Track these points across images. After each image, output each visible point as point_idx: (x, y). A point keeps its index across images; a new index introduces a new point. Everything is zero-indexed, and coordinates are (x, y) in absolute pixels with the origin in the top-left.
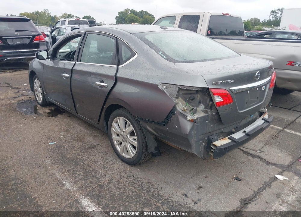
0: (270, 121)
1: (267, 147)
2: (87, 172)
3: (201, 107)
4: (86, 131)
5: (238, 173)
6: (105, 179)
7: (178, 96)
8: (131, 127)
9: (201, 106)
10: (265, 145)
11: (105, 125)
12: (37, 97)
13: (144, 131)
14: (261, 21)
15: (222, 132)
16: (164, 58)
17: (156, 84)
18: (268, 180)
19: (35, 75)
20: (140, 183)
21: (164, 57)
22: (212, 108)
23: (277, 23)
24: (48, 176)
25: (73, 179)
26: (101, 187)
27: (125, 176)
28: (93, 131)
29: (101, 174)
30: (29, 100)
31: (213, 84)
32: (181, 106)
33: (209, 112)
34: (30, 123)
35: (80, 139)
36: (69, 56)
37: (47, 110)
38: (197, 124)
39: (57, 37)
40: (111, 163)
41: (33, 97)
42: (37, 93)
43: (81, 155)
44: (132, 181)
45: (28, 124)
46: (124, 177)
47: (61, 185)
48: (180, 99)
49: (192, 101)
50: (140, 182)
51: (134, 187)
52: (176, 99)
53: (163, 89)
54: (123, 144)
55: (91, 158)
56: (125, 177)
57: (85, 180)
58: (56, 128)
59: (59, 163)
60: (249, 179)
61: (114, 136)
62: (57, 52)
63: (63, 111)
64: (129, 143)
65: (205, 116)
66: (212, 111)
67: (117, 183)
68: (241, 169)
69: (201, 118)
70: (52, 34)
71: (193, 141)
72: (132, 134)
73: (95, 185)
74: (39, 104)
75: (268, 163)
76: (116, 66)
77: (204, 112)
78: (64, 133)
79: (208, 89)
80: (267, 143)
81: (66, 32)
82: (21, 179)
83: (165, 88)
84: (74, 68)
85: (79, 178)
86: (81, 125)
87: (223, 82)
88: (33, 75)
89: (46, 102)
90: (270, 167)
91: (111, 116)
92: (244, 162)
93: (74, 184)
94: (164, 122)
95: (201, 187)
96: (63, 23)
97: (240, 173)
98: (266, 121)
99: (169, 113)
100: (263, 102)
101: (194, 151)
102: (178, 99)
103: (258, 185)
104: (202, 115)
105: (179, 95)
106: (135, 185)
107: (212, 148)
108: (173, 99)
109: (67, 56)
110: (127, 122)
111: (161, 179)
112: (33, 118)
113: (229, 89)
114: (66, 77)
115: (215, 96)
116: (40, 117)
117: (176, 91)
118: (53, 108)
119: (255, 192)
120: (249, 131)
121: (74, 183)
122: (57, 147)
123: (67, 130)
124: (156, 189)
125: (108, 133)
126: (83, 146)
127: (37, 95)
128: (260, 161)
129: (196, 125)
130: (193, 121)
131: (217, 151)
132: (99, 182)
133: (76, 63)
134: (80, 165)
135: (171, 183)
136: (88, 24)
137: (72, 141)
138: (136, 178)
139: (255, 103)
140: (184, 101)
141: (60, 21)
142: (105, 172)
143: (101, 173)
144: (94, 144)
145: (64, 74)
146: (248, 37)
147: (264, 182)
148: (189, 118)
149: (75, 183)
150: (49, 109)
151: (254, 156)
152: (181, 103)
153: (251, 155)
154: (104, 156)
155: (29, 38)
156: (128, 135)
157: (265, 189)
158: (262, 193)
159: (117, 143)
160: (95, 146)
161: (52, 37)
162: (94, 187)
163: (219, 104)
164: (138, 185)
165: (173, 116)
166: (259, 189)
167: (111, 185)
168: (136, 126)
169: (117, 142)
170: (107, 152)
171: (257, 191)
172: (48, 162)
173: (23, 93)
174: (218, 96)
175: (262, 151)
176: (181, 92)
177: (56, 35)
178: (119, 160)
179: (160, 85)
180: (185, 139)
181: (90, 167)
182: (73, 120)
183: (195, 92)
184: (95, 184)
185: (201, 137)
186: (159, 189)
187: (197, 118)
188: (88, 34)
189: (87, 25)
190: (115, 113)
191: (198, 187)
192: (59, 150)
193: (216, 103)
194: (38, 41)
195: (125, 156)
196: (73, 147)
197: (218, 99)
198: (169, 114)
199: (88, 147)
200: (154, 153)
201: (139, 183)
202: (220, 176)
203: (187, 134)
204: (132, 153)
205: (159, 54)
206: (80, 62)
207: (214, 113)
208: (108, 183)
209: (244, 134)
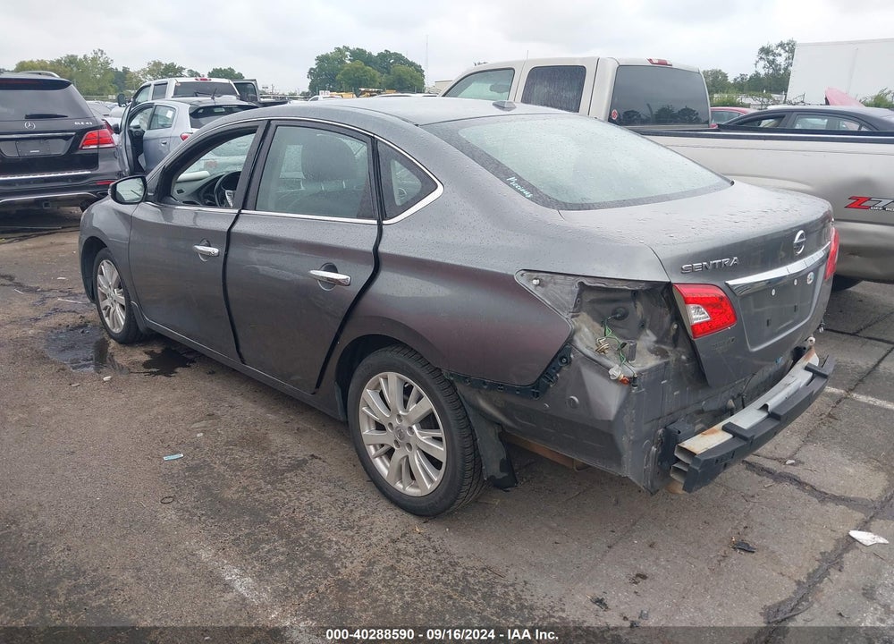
0: (827, 373)
1: (811, 447)
2: (292, 542)
3: (648, 338)
4: (271, 416)
5: (741, 529)
6: (352, 563)
7: (578, 307)
8: (426, 400)
9: (648, 335)
10: (805, 442)
11: (338, 397)
12: (108, 315)
13: (471, 412)
14: (731, 79)
15: (701, 412)
16: (524, 195)
17: (509, 273)
18: (830, 548)
19: (103, 251)
20: (460, 571)
21: (526, 193)
22: (677, 340)
23: (777, 82)
24: (176, 560)
25: (255, 567)
26: (343, 586)
27: (411, 549)
28: (292, 417)
29: (336, 547)
30: (80, 327)
31: (684, 272)
32: (589, 337)
33: (670, 354)
34: (93, 396)
35: (254, 442)
36: (210, 193)
37: (141, 354)
38: (639, 389)
39: (148, 134)
40: (362, 513)
41: (91, 315)
42: (107, 303)
43: (268, 490)
44: (433, 566)
45: (87, 400)
46: (407, 554)
47: (219, 587)
48: (584, 316)
49: (619, 323)
50: (458, 568)
51: (445, 584)
52: (572, 317)
53: (532, 288)
54: (398, 455)
55: (298, 499)
56: (410, 555)
57: (290, 568)
58: (178, 408)
59: (203, 518)
60: (776, 547)
61: (367, 431)
62: (174, 179)
63: (190, 357)
64: (419, 449)
65: (659, 365)
66: (678, 349)
67: (389, 574)
68: (747, 516)
69: (650, 370)
70: (131, 124)
71: (624, 441)
72: (428, 422)
73: (325, 582)
74: (112, 336)
75: (824, 497)
76: (375, 222)
77: (657, 355)
78: (203, 425)
79: (669, 285)
80: (810, 437)
81: (173, 117)
82: (94, 571)
83: (536, 285)
84: (235, 229)
85: (273, 561)
86: (252, 397)
87: (709, 264)
88: (94, 249)
89: (138, 328)
90: (830, 507)
91: (360, 371)
92: (753, 496)
93: (261, 581)
94: (536, 385)
95: (644, 577)
96: (160, 90)
97: (748, 530)
98: (817, 374)
99: (553, 360)
100: (808, 318)
101: (628, 471)
102: (577, 316)
103: (806, 565)
104: (652, 361)
105: (581, 305)
106: (444, 578)
107: (678, 460)
108: (565, 316)
109: (203, 191)
110: (411, 387)
111: (520, 556)
112: (100, 379)
113: (727, 284)
114: (208, 256)
115: (692, 306)
116: (123, 377)
117: (572, 292)
118: (158, 350)
119: (799, 583)
120: (776, 404)
121: (259, 577)
122: (189, 469)
123: (211, 415)
124: (511, 588)
125: (346, 423)
126: (267, 464)
127: (105, 309)
128: (799, 492)
129: (637, 394)
130: (629, 382)
131: (698, 468)
132: (336, 571)
133: (240, 212)
134: (268, 522)
135: (551, 566)
136: (234, 93)
137: (232, 449)
138: (445, 556)
139: (790, 322)
140: (595, 323)
141: (149, 86)
142: (349, 540)
143: (336, 543)
144: (300, 456)
145: (200, 248)
146: (721, 128)
147: (821, 553)
148: (616, 372)
149: (262, 578)
150: (146, 353)
151: (779, 477)
152: (588, 328)
153: (769, 472)
154: (337, 490)
155: (66, 138)
156: (414, 427)
157: (827, 573)
158: (822, 585)
159: (376, 450)
160: (305, 462)
161: (130, 132)
162: (322, 588)
163: (701, 328)
164: (455, 578)
165: (565, 369)
166: (809, 576)
167: (372, 581)
168: (442, 400)
169: (378, 446)
170: (346, 480)
171: (805, 581)
172: (169, 515)
173: (60, 303)
174: (697, 306)
175: (798, 462)
176: (589, 297)
177: (144, 126)
178: (384, 503)
179: (522, 275)
180: (601, 436)
181: (299, 525)
182: (225, 382)
183: (629, 295)
184: (325, 578)
185: (646, 428)
186: (519, 588)
187: (640, 373)
188: (277, 126)
189: (234, 97)
190: (371, 360)
191: (633, 575)
192: (198, 477)
193: (693, 327)
194: (95, 147)
195: (404, 489)
196: (238, 468)
197: (697, 315)
198: (551, 363)
199: (283, 465)
200: (498, 477)
201: (455, 570)
202: (692, 540)
203: (609, 421)
204: (427, 482)
205: (508, 183)
206: (255, 210)
207: (684, 357)
208: (362, 573)
209: (765, 415)
